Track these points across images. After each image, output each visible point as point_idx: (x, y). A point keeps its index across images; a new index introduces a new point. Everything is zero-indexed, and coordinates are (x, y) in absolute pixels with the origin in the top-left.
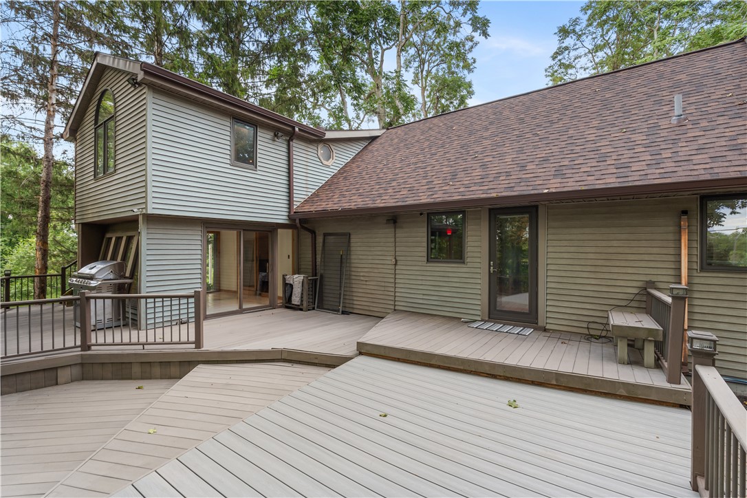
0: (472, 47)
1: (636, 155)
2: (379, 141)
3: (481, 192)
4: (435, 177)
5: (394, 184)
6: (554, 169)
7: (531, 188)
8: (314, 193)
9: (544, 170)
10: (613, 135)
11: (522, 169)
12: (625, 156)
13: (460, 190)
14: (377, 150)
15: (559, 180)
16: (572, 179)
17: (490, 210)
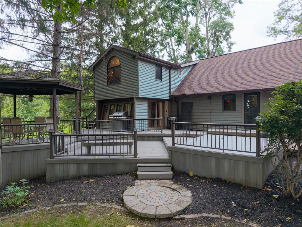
0: (233, 5)
1: (289, 77)
2: (198, 66)
3: (241, 88)
4: (225, 82)
5: (210, 85)
6: (265, 81)
7: (257, 87)
8: (177, 88)
9: (262, 81)
10: (285, 69)
11: (255, 80)
12: (286, 77)
13: (234, 87)
14: (198, 70)
15: (266, 85)
16: (270, 85)
17: (244, 94)
